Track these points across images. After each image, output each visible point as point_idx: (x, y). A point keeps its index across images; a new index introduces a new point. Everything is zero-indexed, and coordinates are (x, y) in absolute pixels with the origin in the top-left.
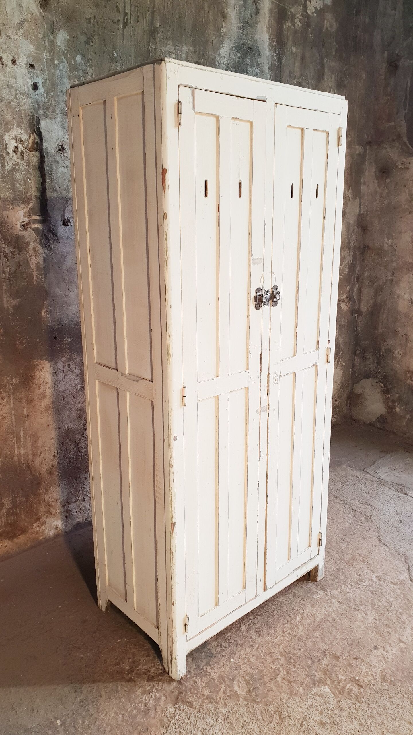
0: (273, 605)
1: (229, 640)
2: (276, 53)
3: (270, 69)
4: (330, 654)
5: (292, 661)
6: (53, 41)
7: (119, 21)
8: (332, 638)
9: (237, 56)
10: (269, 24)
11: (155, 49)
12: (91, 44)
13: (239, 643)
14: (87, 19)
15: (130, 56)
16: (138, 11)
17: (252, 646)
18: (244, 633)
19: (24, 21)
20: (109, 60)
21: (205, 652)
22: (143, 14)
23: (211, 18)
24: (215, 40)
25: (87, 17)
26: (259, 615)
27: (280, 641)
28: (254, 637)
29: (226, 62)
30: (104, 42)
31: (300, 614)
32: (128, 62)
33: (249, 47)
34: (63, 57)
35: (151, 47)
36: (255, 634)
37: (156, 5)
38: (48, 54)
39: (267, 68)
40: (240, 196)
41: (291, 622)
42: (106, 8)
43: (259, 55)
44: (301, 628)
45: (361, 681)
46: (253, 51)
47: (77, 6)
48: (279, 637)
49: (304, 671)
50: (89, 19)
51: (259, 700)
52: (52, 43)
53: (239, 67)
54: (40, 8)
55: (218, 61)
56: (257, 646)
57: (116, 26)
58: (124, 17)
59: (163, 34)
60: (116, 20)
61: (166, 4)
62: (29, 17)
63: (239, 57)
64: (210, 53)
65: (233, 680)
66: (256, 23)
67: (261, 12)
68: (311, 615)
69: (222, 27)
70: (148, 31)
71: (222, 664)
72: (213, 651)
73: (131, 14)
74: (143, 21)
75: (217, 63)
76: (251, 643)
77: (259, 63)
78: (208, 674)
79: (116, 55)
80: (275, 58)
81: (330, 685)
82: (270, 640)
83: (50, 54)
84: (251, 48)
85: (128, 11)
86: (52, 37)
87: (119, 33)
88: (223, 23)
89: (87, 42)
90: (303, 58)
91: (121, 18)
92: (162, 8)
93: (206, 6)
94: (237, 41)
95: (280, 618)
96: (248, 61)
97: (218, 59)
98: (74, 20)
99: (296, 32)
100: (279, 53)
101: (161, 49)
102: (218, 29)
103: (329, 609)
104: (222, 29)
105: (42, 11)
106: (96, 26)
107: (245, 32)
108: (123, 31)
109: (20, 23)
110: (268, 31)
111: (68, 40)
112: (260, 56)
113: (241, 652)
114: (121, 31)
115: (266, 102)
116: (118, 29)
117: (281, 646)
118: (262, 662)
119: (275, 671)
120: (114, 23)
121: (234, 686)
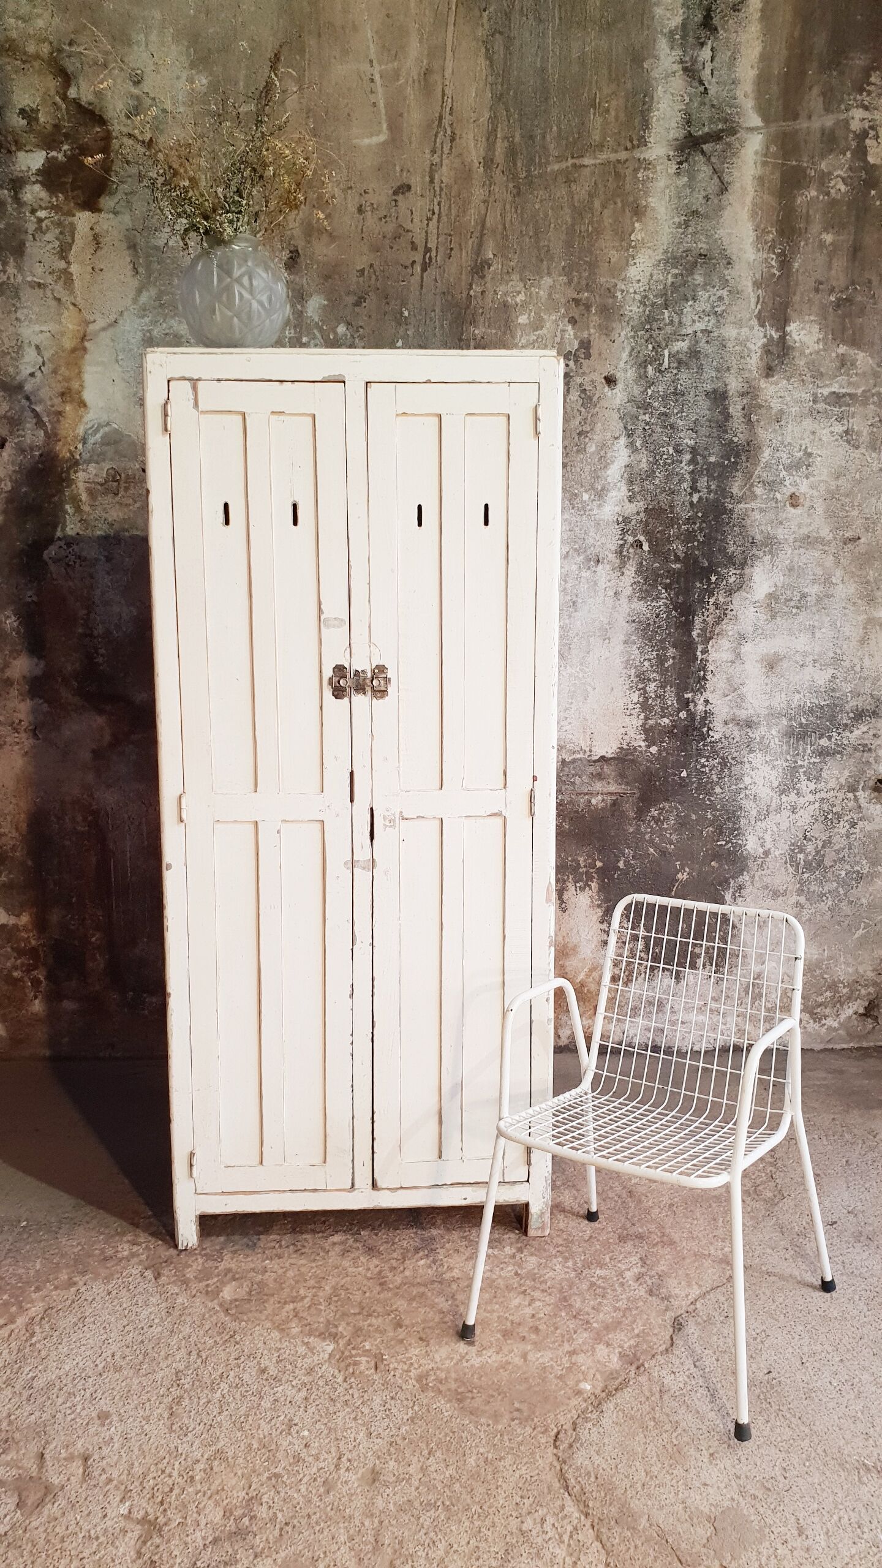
1: (298, 1241)
2: (774, 253)
3: (757, 285)
4: (395, 1317)
5: (336, 1299)
6: (302, 312)
7: (414, 262)
9: (670, 275)
10: (754, 204)
11: (483, 292)
12: (364, 304)
13: (303, 1250)
14: (358, 271)
15: (434, 311)
16: (451, 242)
17: (315, 1260)
20: (394, 324)
22: (460, 245)
23: (607, 221)
24: (614, 256)
25: (358, 268)
26: (376, 1234)
27: (357, 1273)
28: (332, 1253)
29: (642, 289)
30: (386, 298)
31: (434, 1259)
32: (428, 320)
33: (701, 255)
34: (315, 331)
35: (475, 292)
36: (340, 1251)
37: (488, 224)
38: (292, 331)
39: (750, 284)
40: (295, 523)
41: (406, 1261)
42: (391, 248)
43: (729, 263)
44: (408, 1273)
45: (385, 1362)
46: (710, 259)
47: (343, 257)
48: (361, 1268)
49: (331, 1315)
50: (362, 271)
51: (232, 1312)
52: (299, 314)
53: (672, 293)
54: (283, 271)
55: (623, 291)
56: (320, 1263)
57: (409, 271)
58: (424, 256)
59: (500, 267)
60: (408, 263)
61: (508, 219)
63: (676, 276)
64: (603, 280)
65: (234, 1280)
66: (721, 208)
67: (735, 188)
68: (446, 1267)
69: (633, 231)
70: (469, 268)
71: (249, 1259)
72: (262, 1244)
73: (437, 248)
74: (461, 255)
75: (619, 294)
76: (318, 1258)
77: (729, 278)
78: (219, 1260)
79: (406, 313)
80: (773, 263)
81: (341, 1346)
82: (347, 1265)
83: (295, 330)
84: (705, 256)
85: (432, 244)
86: (299, 307)
87: (414, 280)
88: (637, 225)
89: (357, 304)
90: (856, 250)
91: (418, 257)
92: (500, 227)
93: (597, 204)
94: (670, 250)
96: (699, 279)
97: (621, 286)
98: (337, 277)
99: (834, 203)
100: (783, 251)
101: (495, 291)
102: (623, 236)
104: (633, 235)
105: (286, 275)
106: (374, 277)
107: (690, 230)
108: (422, 276)
110: (754, 214)
111: (324, 306)
112: (730, 266)
113: (290, 1261)
114: (417, 277)
115: (344, 382)
116: (413, 275)
117: (349, 1278)
118: (297, 1282)
119: (296, 1297)
120: (406, 267)
121: (229, 1286)
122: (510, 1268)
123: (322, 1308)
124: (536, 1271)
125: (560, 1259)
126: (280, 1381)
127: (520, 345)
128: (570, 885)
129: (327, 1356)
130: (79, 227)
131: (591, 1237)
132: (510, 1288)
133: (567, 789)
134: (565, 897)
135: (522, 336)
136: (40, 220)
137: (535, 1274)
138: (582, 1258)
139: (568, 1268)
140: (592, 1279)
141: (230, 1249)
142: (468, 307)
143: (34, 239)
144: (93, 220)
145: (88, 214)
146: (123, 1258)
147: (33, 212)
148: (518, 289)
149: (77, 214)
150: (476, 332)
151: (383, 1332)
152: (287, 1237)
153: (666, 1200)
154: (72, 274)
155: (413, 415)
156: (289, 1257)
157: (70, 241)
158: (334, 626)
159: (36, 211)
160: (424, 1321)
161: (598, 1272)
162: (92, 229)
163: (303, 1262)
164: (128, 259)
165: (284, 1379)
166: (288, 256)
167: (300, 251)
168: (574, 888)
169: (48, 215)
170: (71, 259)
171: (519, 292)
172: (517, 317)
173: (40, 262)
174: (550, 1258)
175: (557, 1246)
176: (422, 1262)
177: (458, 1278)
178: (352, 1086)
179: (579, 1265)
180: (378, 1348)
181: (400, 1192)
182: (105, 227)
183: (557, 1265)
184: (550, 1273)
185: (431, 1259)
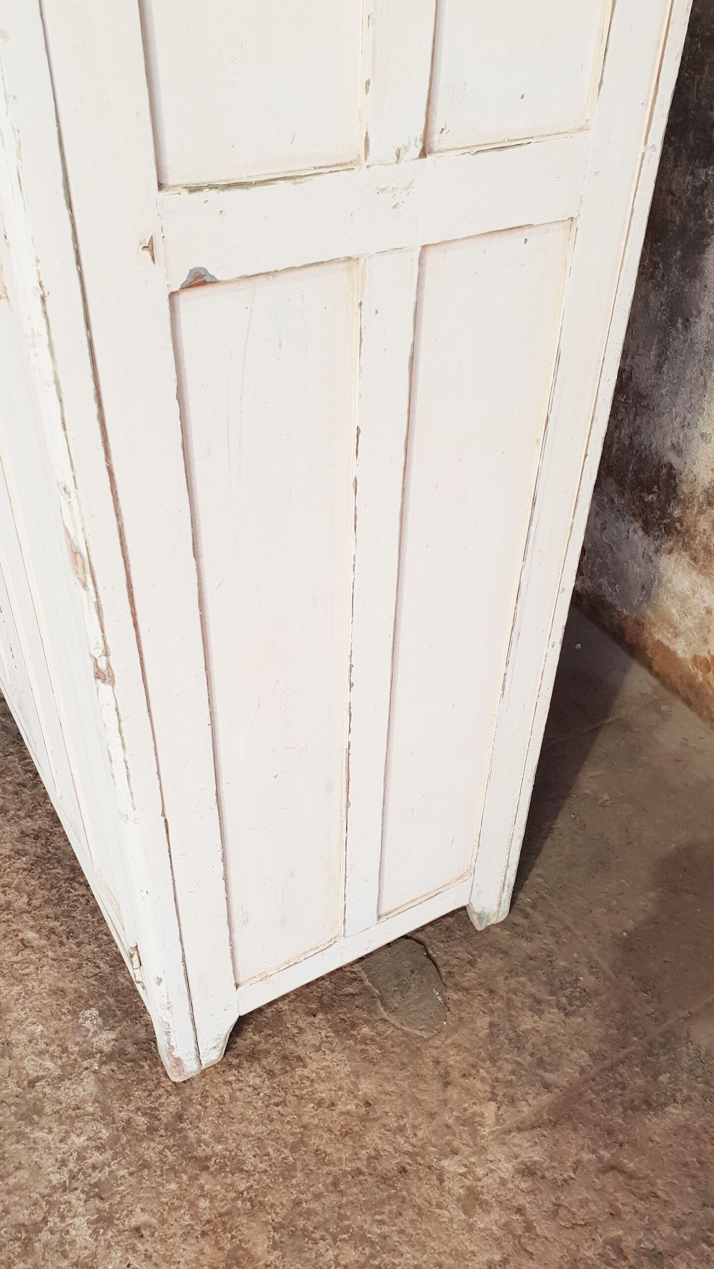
13: (25, 790)
31: (44, 947)
36: (36, 828)
41: (29, 912)
68: (27, 971)
95: (54, 891)
103: (23, 1031)
122: (49, 1064)
124: (48, 1110)
125: (105, 1133)
131: (207, 1159)
137: (40, 1112)
138: (121, 1173)
139: (81, 1158)
140: (53, 1220)
161: (80, 1221)
174: (106, 1115)
175: (151, 1114)
176: (31, 935)
179: (96, 1176)
183: (83, 1138)
184: (50, 1137)
185: (44, 942)
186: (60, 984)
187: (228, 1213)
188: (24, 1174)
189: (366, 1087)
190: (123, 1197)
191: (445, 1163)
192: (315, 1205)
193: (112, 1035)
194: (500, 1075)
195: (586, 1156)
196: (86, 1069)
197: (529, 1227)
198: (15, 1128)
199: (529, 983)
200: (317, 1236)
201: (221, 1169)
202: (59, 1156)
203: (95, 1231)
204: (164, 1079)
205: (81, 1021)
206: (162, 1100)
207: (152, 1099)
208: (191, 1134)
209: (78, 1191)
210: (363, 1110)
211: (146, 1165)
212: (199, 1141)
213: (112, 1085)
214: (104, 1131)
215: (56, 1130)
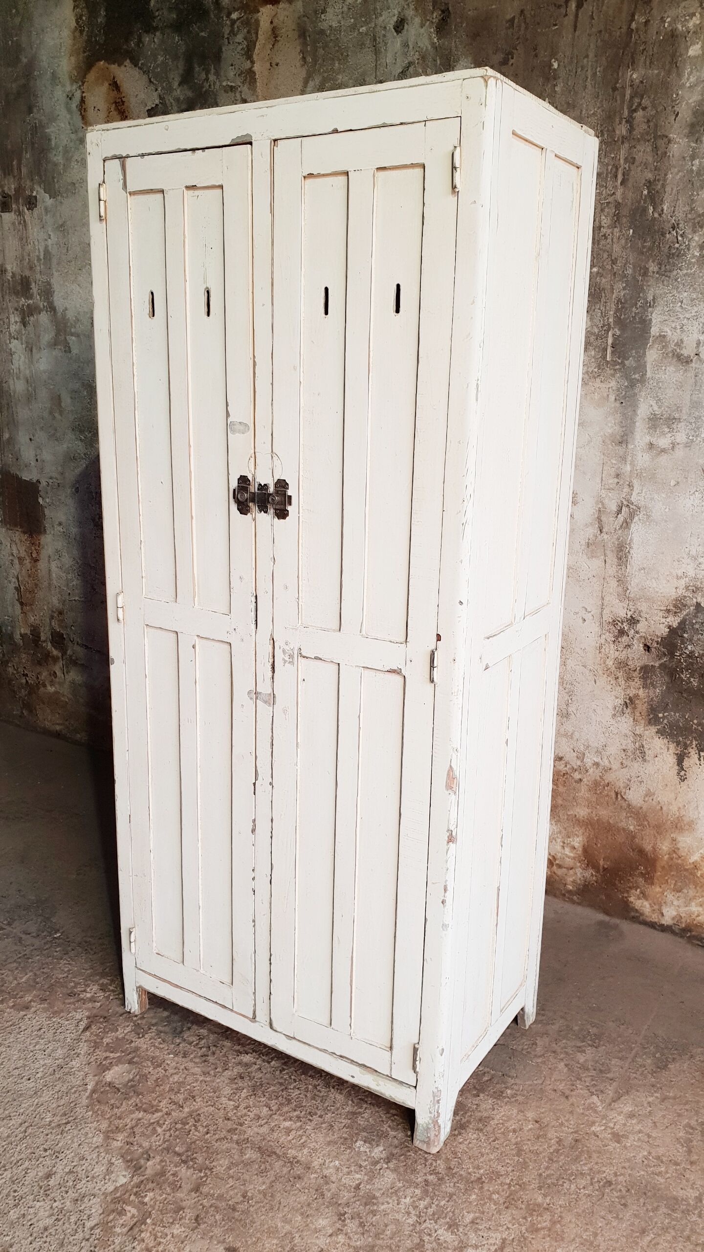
0: (315, 1087)
1: (214, 1046)
4: (201, 1178)
5: (179, 1126)
8: (246, 1177)
11: (647, 23)
14: (507, 21)
15: (587, 56)
17: (207, 1073)
18: (233, 1060)
19: (410, 64)
21: (182, 1026)
25: (508, 17)
26: (281, 1071)
27: (224, 1106)
28: (227, 1073)
30: (535, 49)
31: (301, 1126)
40: (208, 313)
41: (275, 1114)
44: (265, 1130)
45: (143, 1226)
47: (494, 7)
48: (232, 1103)
49: (157, 1143)
50: (512, 21)
51: (95, 1096)
56: (208, 1079)
57: (563, 10)
62: (417, 56)
65: (130, 1062)
68: (302, 1141)
71: (161, 1046)
72: (186, 1035)
76: (212, 1072)
78: (141, 1036)
79: (555, 65)
81: (132, 1183)
82: (226, 1093)
87: (569, 21)
98: (485, 33)
101: (662, 18)
103: (328, 1168)
106: (523, 27)
108: (577, 16)
109: (402, 72)
113: (190, 1065)
114: (571, 17)
115: (251, 143)
116: (566, 15)
117: (213, 1108)
118: (171, 1090)
119: (153, 1107)
120: (559, 7)
121: (120, 1066)
122: (358, 1176)
123: (159, 1130)
124: (377, 1194)
125: (418, 1192)
126: (47, 1195)
127: (688, 85)
128: (693, 752)
129: (111, 1188)
130: (262, 23)
131: (480, 1179)
132: (334, 1202)
133: (699, 639)
134: (686, 763)
135: (690, 74)
136: (233, 22)
137: (374, 1197)
138: (442, 1203)
139: (415, 1207)
140: (426, 1238)
141: (160, 1028)
142: (627, 45)
143: (229, 43)
144: (273, 13)
145: (269, 6)
146: (83, 999)
147: (229, 14)
148: (691, 10)
149: (261, 9)
150: (635, 76)
151: (176, 1187)
152: (212, 1037)
153: (608, 1172)
154: (254, 73)
155: (319, 175)
156: (191, 1060)
157: (254, 39)
158: (239, 432)
159: (231, 14)
160: (221, 1197)
161: (441, 1232)
162: (272, 22)
163: (197, 1070)
164: (299, 48)
165: (52, 1195)
166: (440, 18)
167: (450, 8)
168: (697, 756)
169: (238, 16)
170: (255, 57)
171: (694, 14)
172: (687, 49)
173: (232, 65)
174: (411, 1183)
175: (434, 1172)
176: (287, 1124)
177: (297, 1162)
178: (254, 921)
179: (431, 1210)
180: (153, 1207)
181: (294, 1041)
182: (281, 19)
183: (408, 1199)
184: (391, 1205)
185: (299, 1124)
186: (328, 1139)
187: (511, 1194)
188: (392, 1228)
189: (531, 1115)
190: (453, 1212)
191: (593, 1128)
192: (548, 1172)
193: (381, 1148)
194: (588, 1084)
195: (650, 1099)
196: (380, 1169)
197: (649, 1136)
198: (367, 1211)
199: (568, 1042)
200: (560, 1183)
201: (491, 1179)
202: (403, 1211)
203: (452, 1232)
204: (426, 1156)
205: (357, 1149)
206: (434, 1164)
207: (428, 1166)
208: (462, 1173)
209: (428, 1221)
210: (537, 1125)
211: (451, 1196)
212: (469, 1173)
213: (402, 1169)
214: (416, 1191)
215: (390, 1201)
